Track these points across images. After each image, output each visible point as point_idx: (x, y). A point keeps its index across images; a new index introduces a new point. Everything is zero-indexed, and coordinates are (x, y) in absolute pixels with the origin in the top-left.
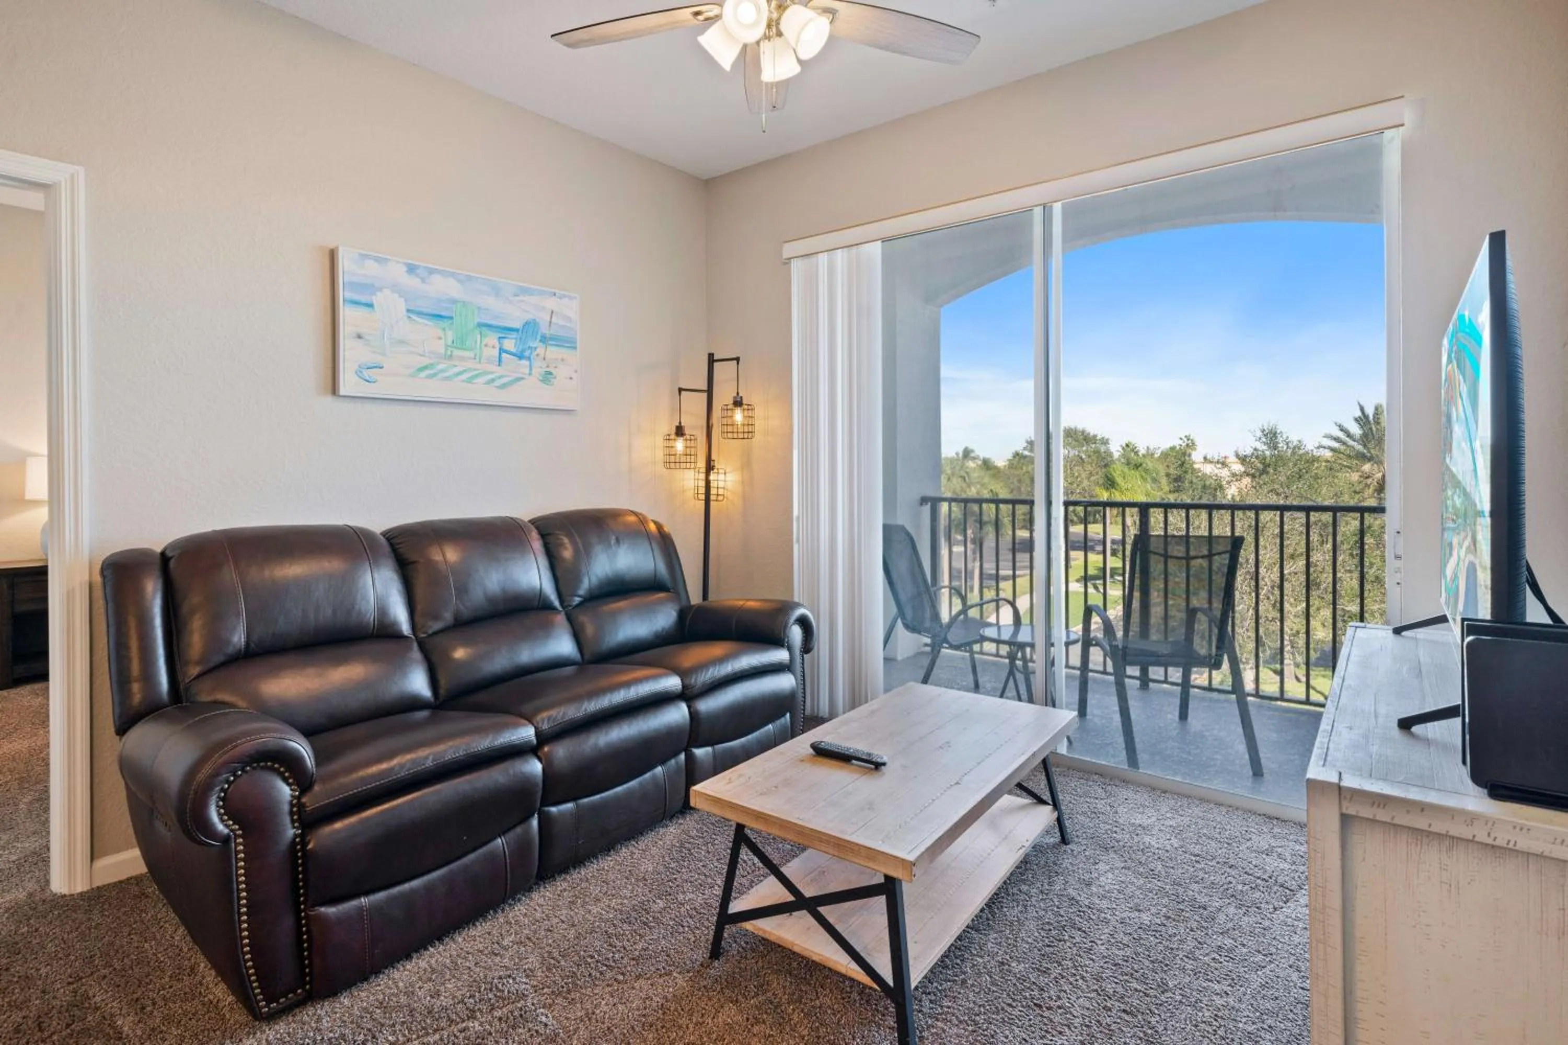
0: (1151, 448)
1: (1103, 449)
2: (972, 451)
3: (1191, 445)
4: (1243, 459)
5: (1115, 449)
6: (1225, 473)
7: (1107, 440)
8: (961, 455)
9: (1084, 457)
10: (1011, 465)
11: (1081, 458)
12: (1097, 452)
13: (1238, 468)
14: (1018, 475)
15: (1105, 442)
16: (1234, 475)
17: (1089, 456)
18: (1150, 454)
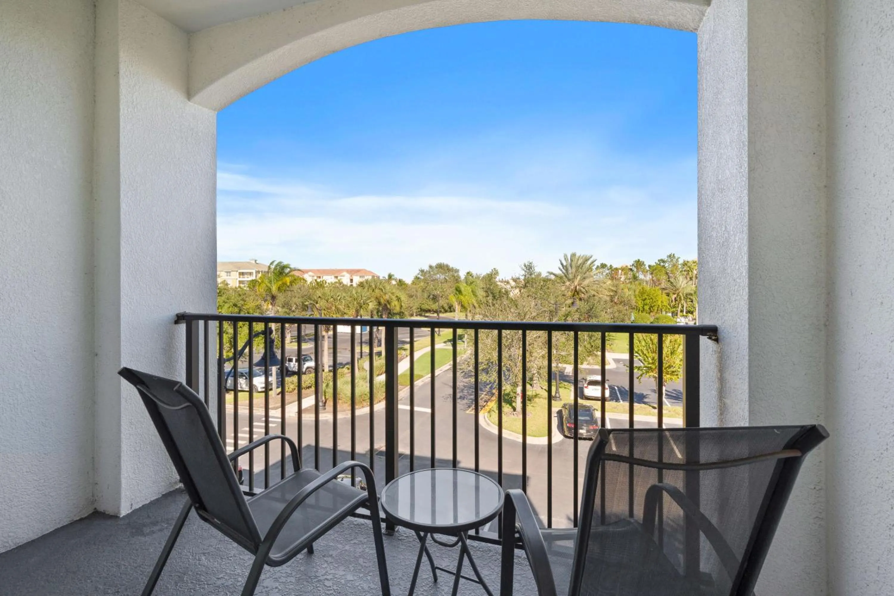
0: (478, 274)
1: (456, 275)
2: (393, 275)
3: (497, 273)
4: (515, 280)
5: (462, 275)
6: (508, 287)
7: (458, 270)
8: (387, 278)
9: (447, 278)
10: (413, 283)
11: (446, 279)
12: (453, 276)
13: (513, 284)
14: (416, 288)
15: (457, 271)
16: (512, 287)
17: (450, 279)
18: (478, 277)
